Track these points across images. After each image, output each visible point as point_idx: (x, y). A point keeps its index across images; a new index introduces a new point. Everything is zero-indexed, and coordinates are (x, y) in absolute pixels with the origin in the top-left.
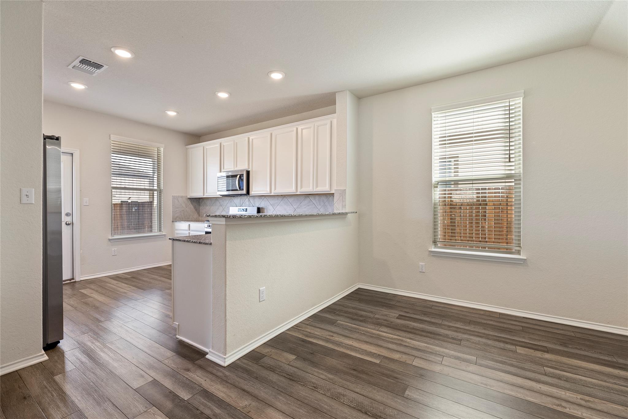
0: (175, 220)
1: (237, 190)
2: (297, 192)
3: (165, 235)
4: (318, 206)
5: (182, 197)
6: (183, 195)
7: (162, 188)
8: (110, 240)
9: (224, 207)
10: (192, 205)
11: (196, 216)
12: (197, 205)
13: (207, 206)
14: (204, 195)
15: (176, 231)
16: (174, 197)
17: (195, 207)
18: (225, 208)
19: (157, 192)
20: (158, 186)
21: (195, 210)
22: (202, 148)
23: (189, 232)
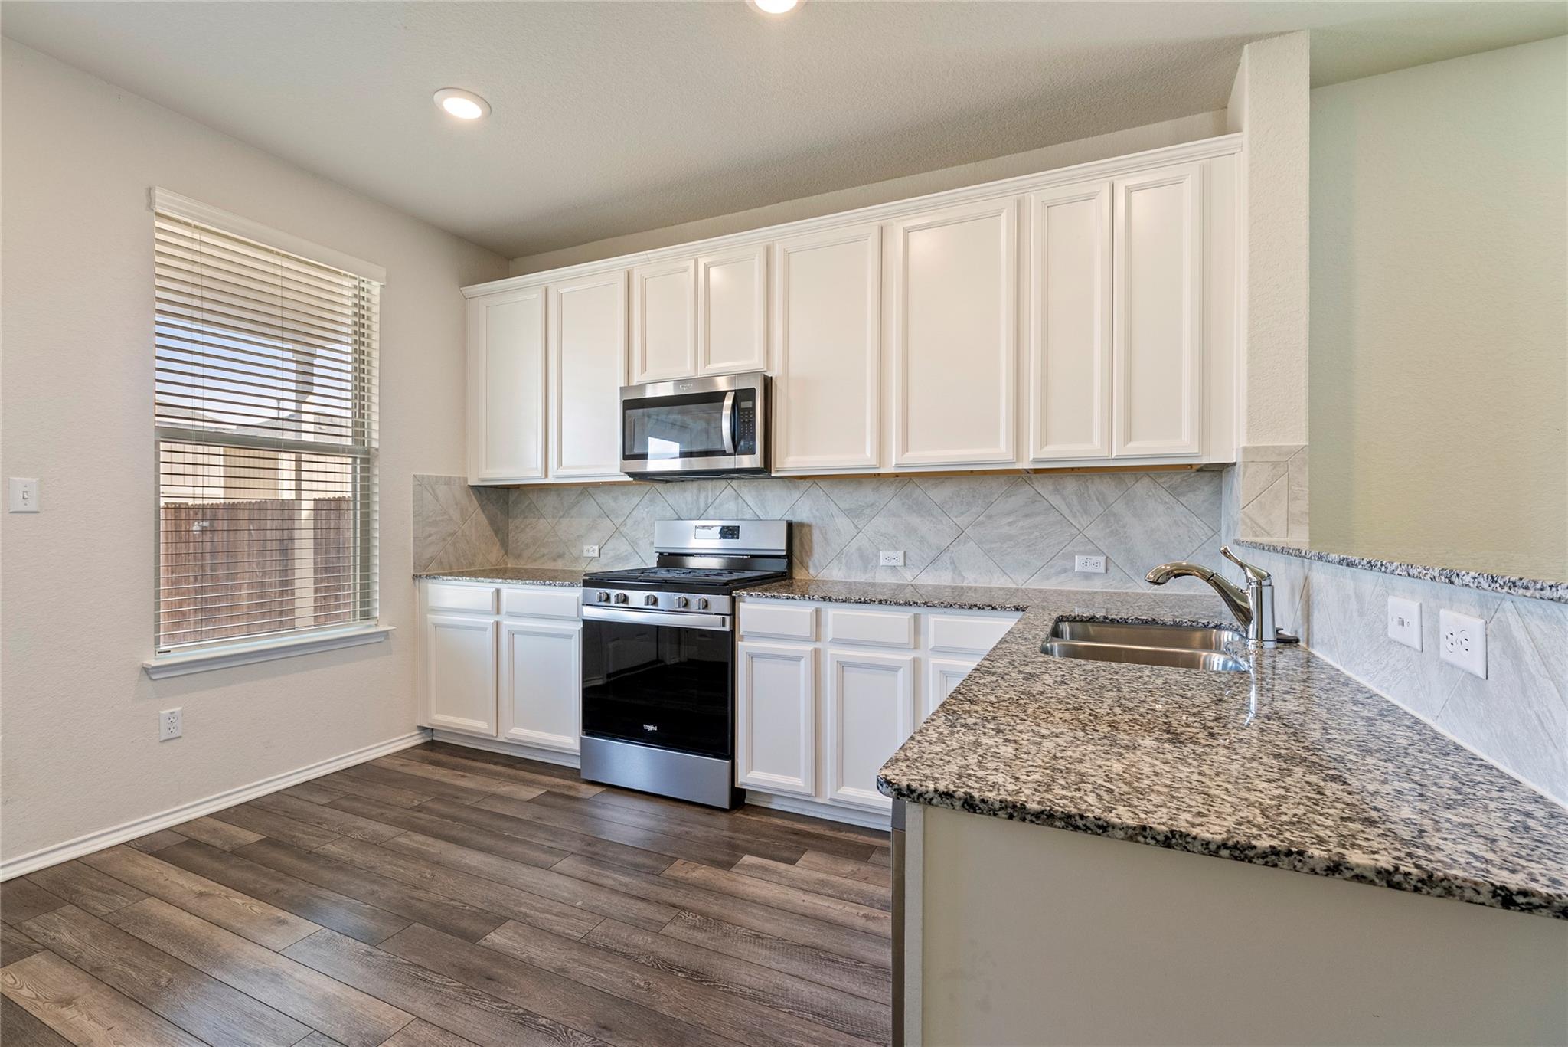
0: (424, 572)
1: (723, 453)
2: (1018, 460)
3: (386, 634)
4: (1075, 516)
5: (448, 481)
6: (456, 474)
7: (375, 445)
8: (147, 671)
9: (618, 521)
10: (484, 512)
11: (495, 554)
12: (499, 513)
13: (542, 516)
14: (546, 476)
15: (429, 616)
16: (420, 482)
17: (492, 522)
18: (624, 524)
19: (355, 459)
20: (356, 434)
21: (493, 533)
22: (537, 296)
23: (497, 618)
